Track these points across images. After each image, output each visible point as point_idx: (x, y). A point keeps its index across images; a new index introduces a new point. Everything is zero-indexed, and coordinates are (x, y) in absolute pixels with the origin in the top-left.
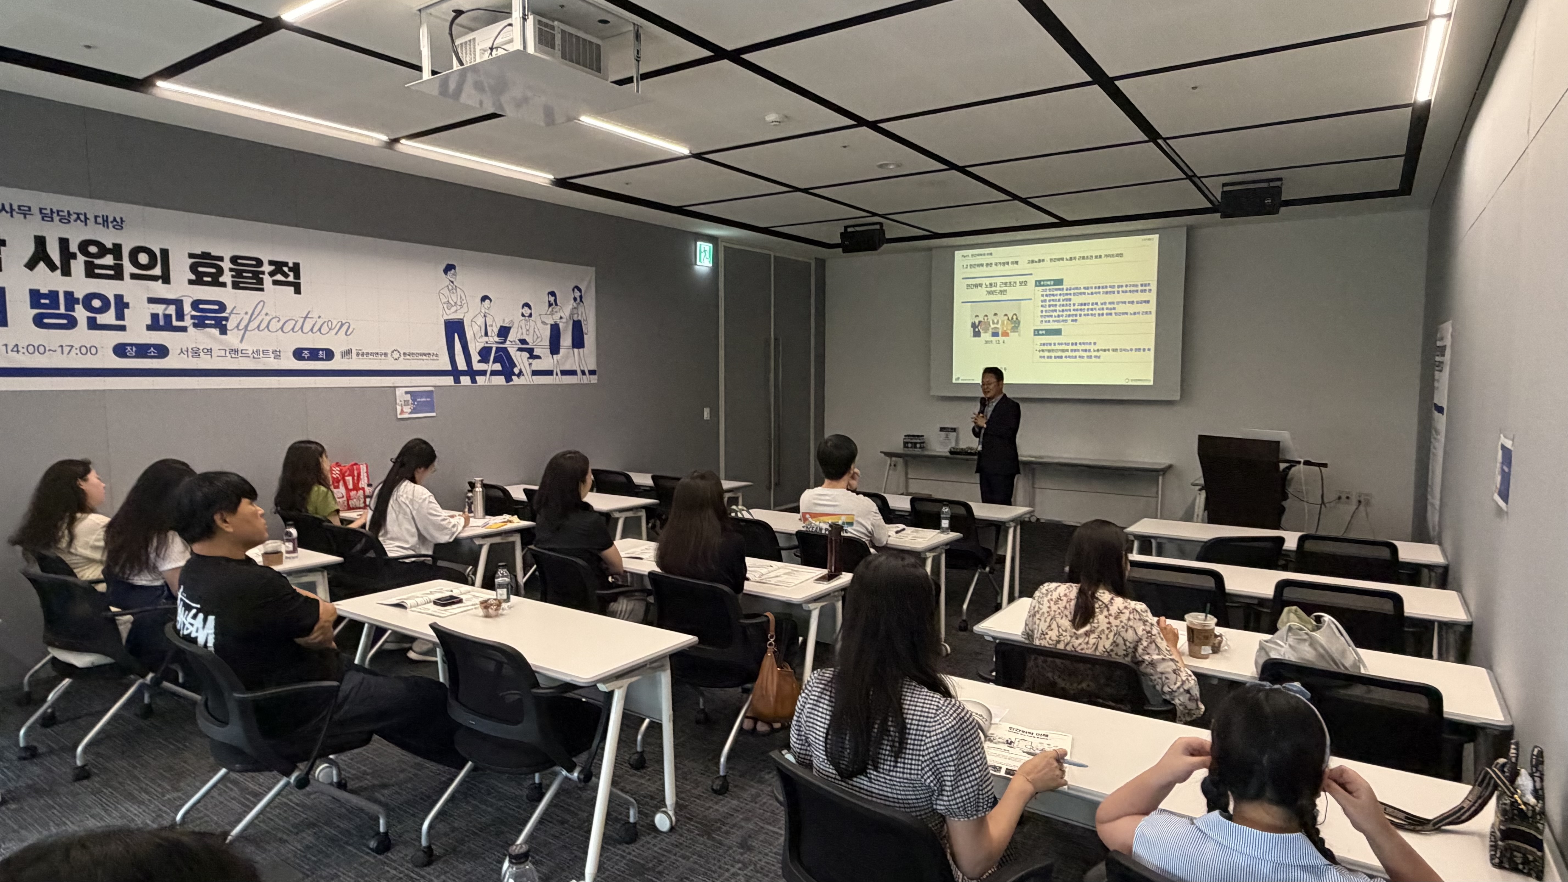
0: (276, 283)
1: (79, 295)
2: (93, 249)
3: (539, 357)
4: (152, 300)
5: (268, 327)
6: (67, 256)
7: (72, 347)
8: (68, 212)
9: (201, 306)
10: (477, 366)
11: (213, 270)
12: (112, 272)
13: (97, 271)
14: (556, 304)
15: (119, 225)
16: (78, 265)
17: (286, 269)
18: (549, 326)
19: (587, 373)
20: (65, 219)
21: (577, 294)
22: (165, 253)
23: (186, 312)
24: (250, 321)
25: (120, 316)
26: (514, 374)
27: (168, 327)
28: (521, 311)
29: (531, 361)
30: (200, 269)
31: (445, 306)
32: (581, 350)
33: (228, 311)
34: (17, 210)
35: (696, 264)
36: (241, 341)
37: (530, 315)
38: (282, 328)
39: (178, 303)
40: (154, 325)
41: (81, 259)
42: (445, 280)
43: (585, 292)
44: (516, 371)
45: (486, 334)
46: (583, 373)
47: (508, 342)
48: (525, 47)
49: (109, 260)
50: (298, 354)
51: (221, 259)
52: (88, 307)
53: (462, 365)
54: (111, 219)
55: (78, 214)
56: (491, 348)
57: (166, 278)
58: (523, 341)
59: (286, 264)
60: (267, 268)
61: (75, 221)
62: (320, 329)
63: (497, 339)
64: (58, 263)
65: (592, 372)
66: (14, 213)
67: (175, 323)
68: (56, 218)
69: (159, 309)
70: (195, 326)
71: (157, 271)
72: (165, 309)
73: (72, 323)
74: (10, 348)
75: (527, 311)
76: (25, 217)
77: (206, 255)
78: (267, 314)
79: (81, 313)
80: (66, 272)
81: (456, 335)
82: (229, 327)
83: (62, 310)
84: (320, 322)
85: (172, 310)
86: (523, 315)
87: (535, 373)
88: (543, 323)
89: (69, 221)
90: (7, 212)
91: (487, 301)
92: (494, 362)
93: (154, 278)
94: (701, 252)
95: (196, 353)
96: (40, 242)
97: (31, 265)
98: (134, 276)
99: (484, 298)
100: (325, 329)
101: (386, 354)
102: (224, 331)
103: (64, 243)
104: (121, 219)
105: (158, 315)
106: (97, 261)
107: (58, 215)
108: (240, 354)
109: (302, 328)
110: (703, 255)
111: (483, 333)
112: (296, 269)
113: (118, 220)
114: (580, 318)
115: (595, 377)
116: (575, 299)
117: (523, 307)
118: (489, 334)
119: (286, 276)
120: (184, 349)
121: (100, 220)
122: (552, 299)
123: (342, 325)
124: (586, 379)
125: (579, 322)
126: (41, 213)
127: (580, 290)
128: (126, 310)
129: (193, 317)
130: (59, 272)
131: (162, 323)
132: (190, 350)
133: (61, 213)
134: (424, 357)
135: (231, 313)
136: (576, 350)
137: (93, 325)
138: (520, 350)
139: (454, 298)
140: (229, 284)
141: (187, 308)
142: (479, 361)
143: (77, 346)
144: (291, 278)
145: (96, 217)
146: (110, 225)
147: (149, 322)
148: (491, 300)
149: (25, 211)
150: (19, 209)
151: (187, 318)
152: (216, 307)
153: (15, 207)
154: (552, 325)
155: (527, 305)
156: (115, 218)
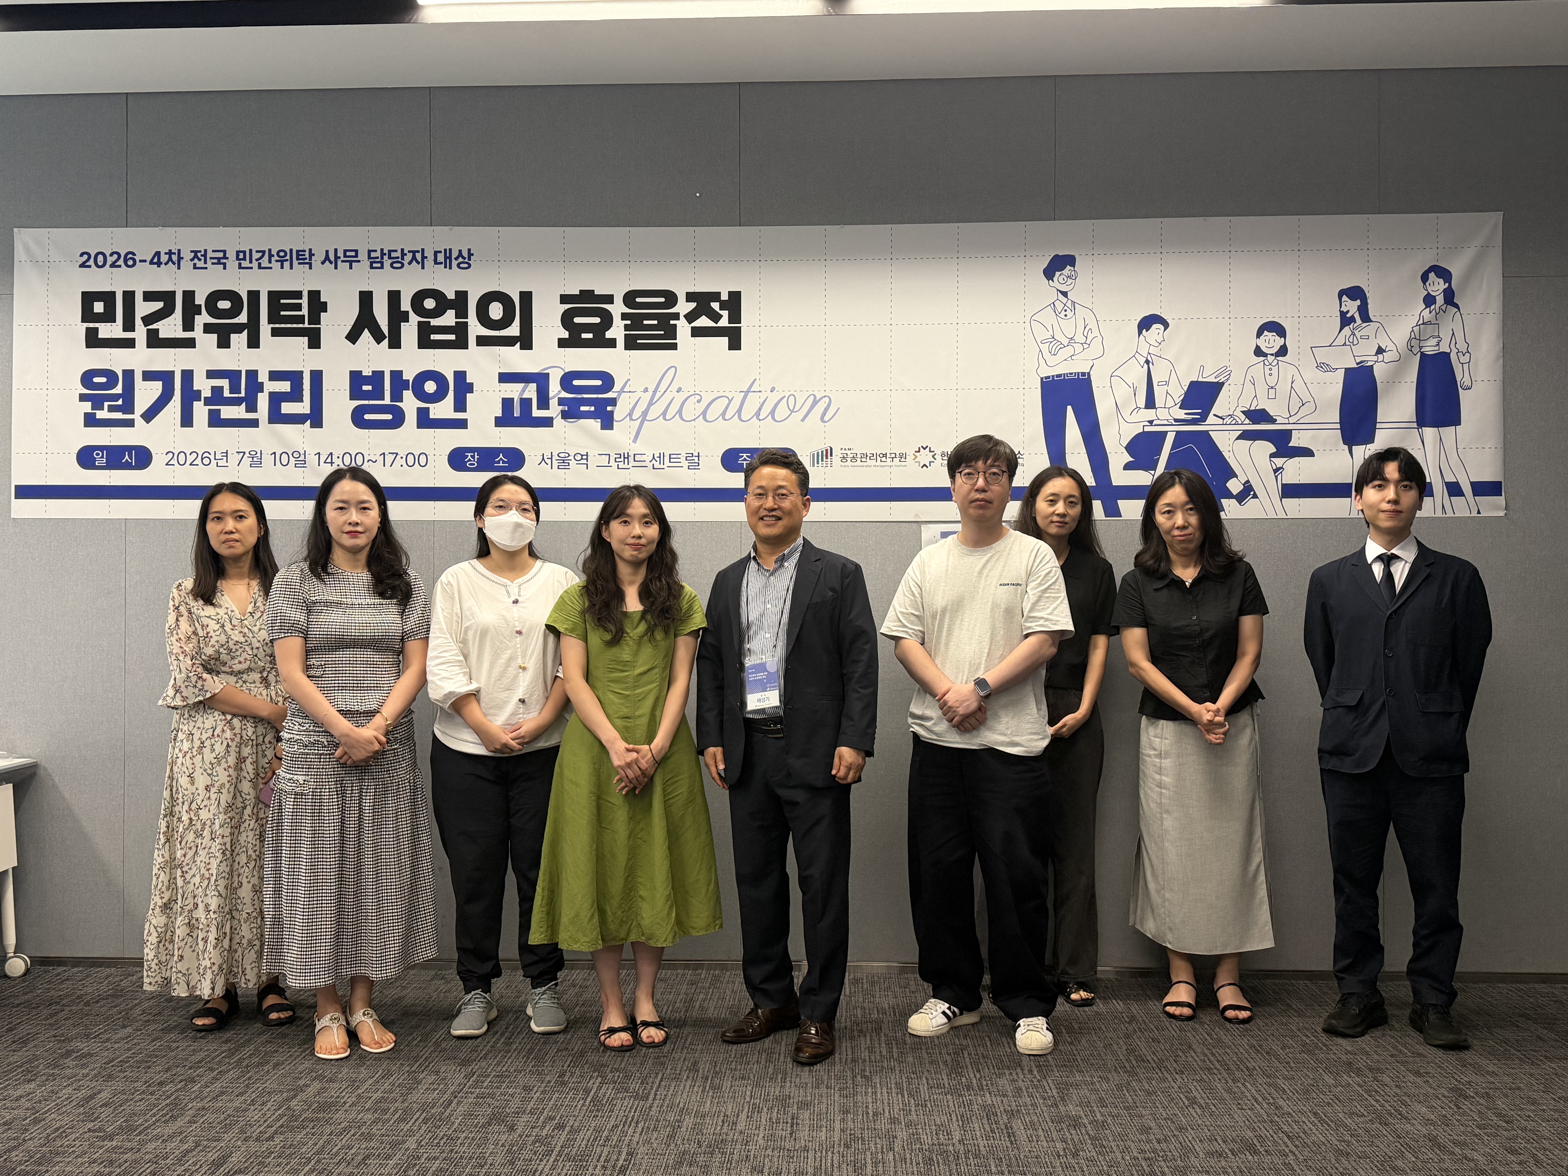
0: (697, 332)
1: (409, 376)
2: (430, 304)
3: (1307, 452)
6: (397, 317)
7: (397, 454)
10: (1120, 477)
12: (452, 337)
13: (434, 337)
14: (1366, 318)
15: (465, 260)
16: (409, 331)
17: (715, 306)
18: (1340, 375)
19: (1467, 489)
20: (398, 263)
21: (1437, 286)
22: (526, 297)
23: (552, 394)
26: (1229, 495)
27: (527, 420)
28: (1253, 342)
29: (1279, 462)
31: (1045, 348)
32: (1448, 432)
34: (342, 258)
37: (1283, 351)
38: (704, 413)
40: (508, 417)
41: (414, 319)
42: (1047, 290)
43: (1467, 277)
44: (1234, 486)
45: (1150, 403)
46: (1454, 489)
47: (1211, 419)
49: (449, 318)
50: (730, 460)
52: (420, 394)
54: (455, 254)
55: (414, 252)
56: (1165, 433)
59: (716, 296)
60: (683, 307)
61: (410, 263)
62: (772, 413)
63: (1181, 414)
64: (385, 329)
66: (339, 262)
67: (536, 413)
68: (387, 262)
71: (514, 330)
73: (398, 420)
74: (322, 460)
75: (1270, 342)
76: (351, 268)
79: (410, 403)
80: (395, 343)
81: (1069, 408)
83: (387, 401)
84: (774, 398)
85: (532, 391)
86: (1258, 352)
87: (1290, 491)
88: (1322, 366)
89: (403, 265)
90: (331, 262)
91: (1157, 328)
93: (509, 342)
95: (564, 462)
96: (366, 299)
97: (353, 336)
98: (482, 341)
99: (1146, 324)
100: (781, 413)
101: (902, 457)
103: (394, 297)
104: (469, 250)
106: (435, 322)
107: (390, 258)
108: (632, 463)
109: (739, 411)
111: (1142, 400)
112: (734, 303)
113: (465, 254)
114: (1444, 348)
115: (1501, 500)
116: (1429, 300)
117: (1259, 334)
118: (1159, 402)
119: (716, 317)
120: (547, 455)
121: (441, 257)
122: (1352, 307)
123: (815, 402)
125: (1444, 357)
126: (369, 257)
127: (1444, 274)
128: (469, 396)
130: (386, 342)
132: (555, 457)
133: (393, 255)
136: (1429, 432)
137: (424, 421)
138: (1246, 435)
139: (1068, 327)
142: (1128, 467)
143: (402, 454)
144: (724, 322)
145: (436, 253)
146: (455, 263)
147: (499, 413)
148: (1166, 325)
149: (351, 258)
150: (345, 256)
152: (599, 383)
153: (340, 254)
154: (1348, 371)
156: (460, 251)
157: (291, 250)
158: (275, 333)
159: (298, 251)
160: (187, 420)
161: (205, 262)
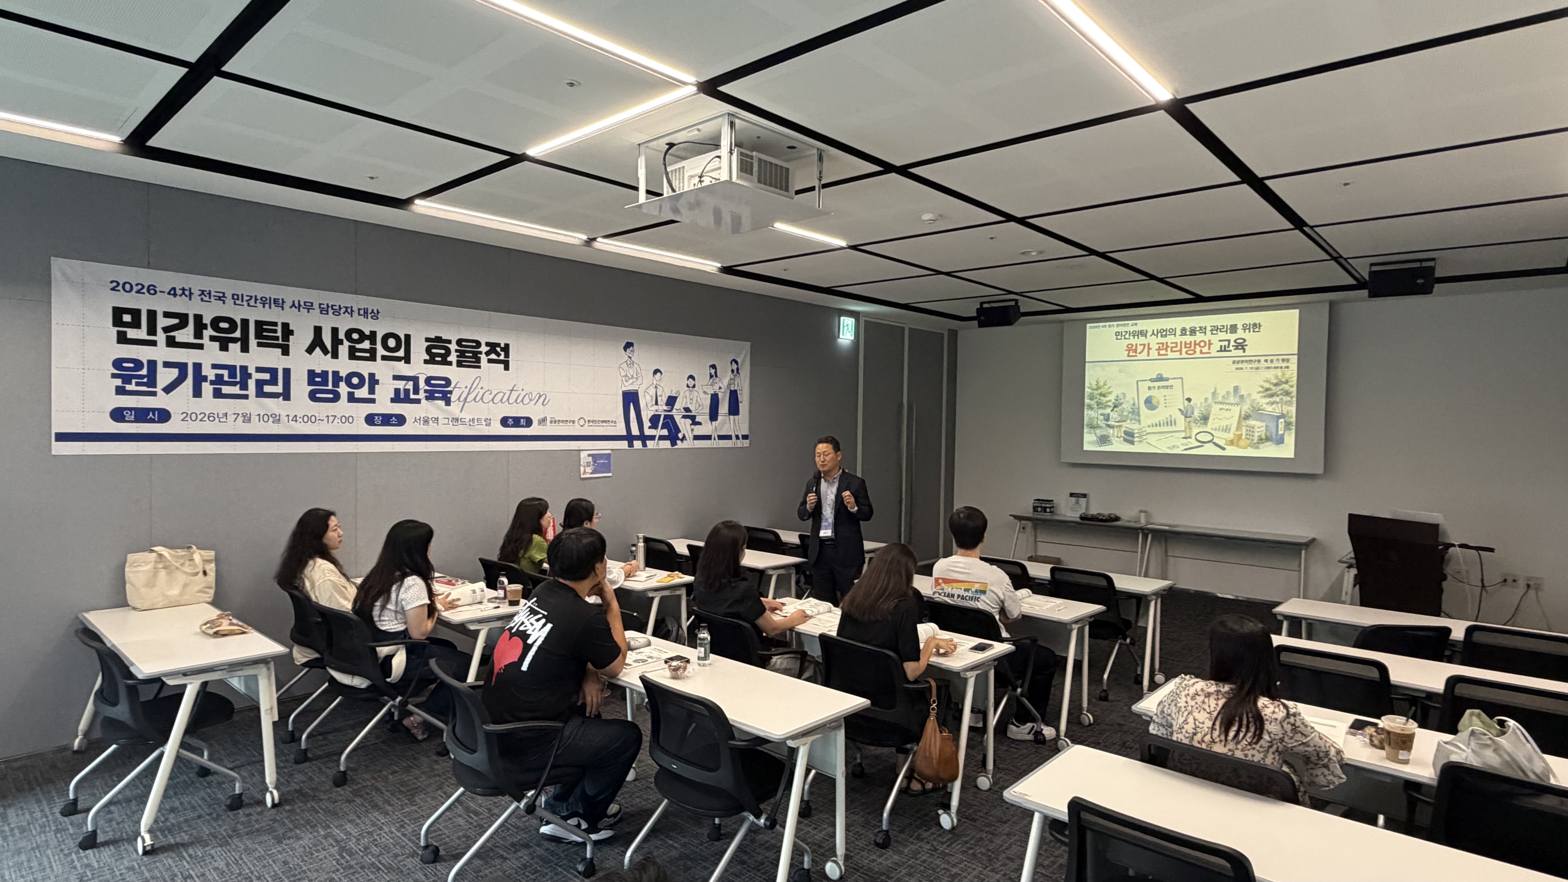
0: (490, 361)
1: (343, 374)
2: (355, 336)
3: (700, 424)
4: (396, 378)
5: (482, 398)
6: (336, 342)
7: (335, 416)
8: (340, 306)
9: (433, 382)
10: (648, 432)
11: (443, 351)
12: (368, 355)
13: (357, 354)
14: (716, 376)
15: (375, 315)
16: (344, 350)
17: (498, 349)
18: (710, 395)
19: (740, 437)
20: (337, 313)
21: (735, 367)
22: (408, 337)
23: (421, 387)
24: (468, 394)
25: (372, 391)
26: (678, 439)
27: (407, 400)
28: (686, 382)
29: (693, 427)
30: (434, 351)
31: (624, 379)
32: (736, 417)
33: (453, 385)
34: (303, 306)
35: (839, 337)
36: (461, 412)
37: (694, 386)
38: (493, 400)
39: (415, 379)
40: (397, 398)
41: (346, 344)
42: (624, 356)
43: (742, 364)
44: (680, 436)
45: (657, 403)
46: (737, 437)
47: (674, 410)
48: (731, 177)
49: (366, 345)
50: (504, 422)
51: (449, 342)
52: (349, 384)
53: (635, 431)
54: (370, 311)
55: (347, 308)
56: (660, 415)
57: (407, 359)
58: (687, 410)
59: (498, 345)
60: (484, 349)
61: (344, 313)
62: (522, 401)
63: (665, 408)
64: (329, 348)
65: (745, 437)
66: (301, 309)
67: (412, 396)
68: (331, 311)
69: (401, 385)
70: (427, 398)
71: (401, 353)
72: (406, 385)
73: (336, 397)
74: (291, 418)
75: (691, 381)
76: (308, 312)
77: (438, 339)
78: (482, 388)
79: (343, 389)
80: (335, 355)
81: (632, 404)
82: (452, 399)
83: (330, 387)
84: (523, 394)
85: (410, 385)
86: (688, 386)
87: (696, 438)
88: (705, 393)
89: (340, 314)
90: (296, 308)
91: (659, 374)
92: (662, 428)
93: (398, 359)
94: (844, 327)
95: (426, 422)
96: (318, 330)
97: (310, 350)
98: (384, 358)
99: (656, 371)
100: (526, 400)
101: (574, 422)
102: (448, 403)
103: (335, 331)
104: (378, 310)
105: (399, 389)
106: (358, 346)
107: (332, 309)
108: (460, 423)
109: (508, 399)
110: (846, 328)
111: (654, 403)
112: (506, 349)
113: (375, 311)
114: (736, 388)
115: (748, 441)
116: (733, 371)
117: (688, 379)
118: (659, 403)
119: (498, 355)
120: (418, 418)
121: (362, 312)
122: (713, 371)
123: (540, 397)
124: (741, 443)
125: (735, 391)
126: (320, 307)
127: (736, 363)
128: (376, 386)
129: (426, 391)
130: (329, 355)
131: (402, 396)
132: (422, 419)
133: (334, 307)
134: (604, 424)
135: (455, 387)
136: (732, 417)
137: (352, 398)
138: (684, 417)
139: (631, 372)
140: (455, 363)
141: (422, 384)
142: (650, 428)
143: (339, 416)
144: (502, 357)
145: (359, 309)
146: (369, 316)
147: (393, 396)
148: (661, 373)
149: (309, 306)
150: (305, 305)
151: (421, 392)
152: (443, 382)
153: (302, 303)
154: (712, 395)
155: (692, 377)
156: (373, 310)
157: (270, 298)
158: (260, 345)
159: (275, 299)
160: (197, 392)
161: (210, 298)
